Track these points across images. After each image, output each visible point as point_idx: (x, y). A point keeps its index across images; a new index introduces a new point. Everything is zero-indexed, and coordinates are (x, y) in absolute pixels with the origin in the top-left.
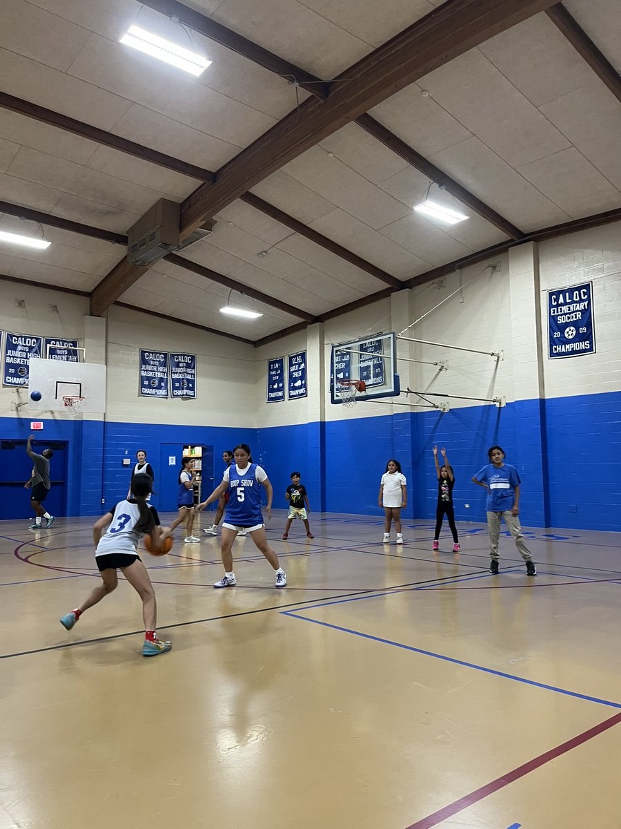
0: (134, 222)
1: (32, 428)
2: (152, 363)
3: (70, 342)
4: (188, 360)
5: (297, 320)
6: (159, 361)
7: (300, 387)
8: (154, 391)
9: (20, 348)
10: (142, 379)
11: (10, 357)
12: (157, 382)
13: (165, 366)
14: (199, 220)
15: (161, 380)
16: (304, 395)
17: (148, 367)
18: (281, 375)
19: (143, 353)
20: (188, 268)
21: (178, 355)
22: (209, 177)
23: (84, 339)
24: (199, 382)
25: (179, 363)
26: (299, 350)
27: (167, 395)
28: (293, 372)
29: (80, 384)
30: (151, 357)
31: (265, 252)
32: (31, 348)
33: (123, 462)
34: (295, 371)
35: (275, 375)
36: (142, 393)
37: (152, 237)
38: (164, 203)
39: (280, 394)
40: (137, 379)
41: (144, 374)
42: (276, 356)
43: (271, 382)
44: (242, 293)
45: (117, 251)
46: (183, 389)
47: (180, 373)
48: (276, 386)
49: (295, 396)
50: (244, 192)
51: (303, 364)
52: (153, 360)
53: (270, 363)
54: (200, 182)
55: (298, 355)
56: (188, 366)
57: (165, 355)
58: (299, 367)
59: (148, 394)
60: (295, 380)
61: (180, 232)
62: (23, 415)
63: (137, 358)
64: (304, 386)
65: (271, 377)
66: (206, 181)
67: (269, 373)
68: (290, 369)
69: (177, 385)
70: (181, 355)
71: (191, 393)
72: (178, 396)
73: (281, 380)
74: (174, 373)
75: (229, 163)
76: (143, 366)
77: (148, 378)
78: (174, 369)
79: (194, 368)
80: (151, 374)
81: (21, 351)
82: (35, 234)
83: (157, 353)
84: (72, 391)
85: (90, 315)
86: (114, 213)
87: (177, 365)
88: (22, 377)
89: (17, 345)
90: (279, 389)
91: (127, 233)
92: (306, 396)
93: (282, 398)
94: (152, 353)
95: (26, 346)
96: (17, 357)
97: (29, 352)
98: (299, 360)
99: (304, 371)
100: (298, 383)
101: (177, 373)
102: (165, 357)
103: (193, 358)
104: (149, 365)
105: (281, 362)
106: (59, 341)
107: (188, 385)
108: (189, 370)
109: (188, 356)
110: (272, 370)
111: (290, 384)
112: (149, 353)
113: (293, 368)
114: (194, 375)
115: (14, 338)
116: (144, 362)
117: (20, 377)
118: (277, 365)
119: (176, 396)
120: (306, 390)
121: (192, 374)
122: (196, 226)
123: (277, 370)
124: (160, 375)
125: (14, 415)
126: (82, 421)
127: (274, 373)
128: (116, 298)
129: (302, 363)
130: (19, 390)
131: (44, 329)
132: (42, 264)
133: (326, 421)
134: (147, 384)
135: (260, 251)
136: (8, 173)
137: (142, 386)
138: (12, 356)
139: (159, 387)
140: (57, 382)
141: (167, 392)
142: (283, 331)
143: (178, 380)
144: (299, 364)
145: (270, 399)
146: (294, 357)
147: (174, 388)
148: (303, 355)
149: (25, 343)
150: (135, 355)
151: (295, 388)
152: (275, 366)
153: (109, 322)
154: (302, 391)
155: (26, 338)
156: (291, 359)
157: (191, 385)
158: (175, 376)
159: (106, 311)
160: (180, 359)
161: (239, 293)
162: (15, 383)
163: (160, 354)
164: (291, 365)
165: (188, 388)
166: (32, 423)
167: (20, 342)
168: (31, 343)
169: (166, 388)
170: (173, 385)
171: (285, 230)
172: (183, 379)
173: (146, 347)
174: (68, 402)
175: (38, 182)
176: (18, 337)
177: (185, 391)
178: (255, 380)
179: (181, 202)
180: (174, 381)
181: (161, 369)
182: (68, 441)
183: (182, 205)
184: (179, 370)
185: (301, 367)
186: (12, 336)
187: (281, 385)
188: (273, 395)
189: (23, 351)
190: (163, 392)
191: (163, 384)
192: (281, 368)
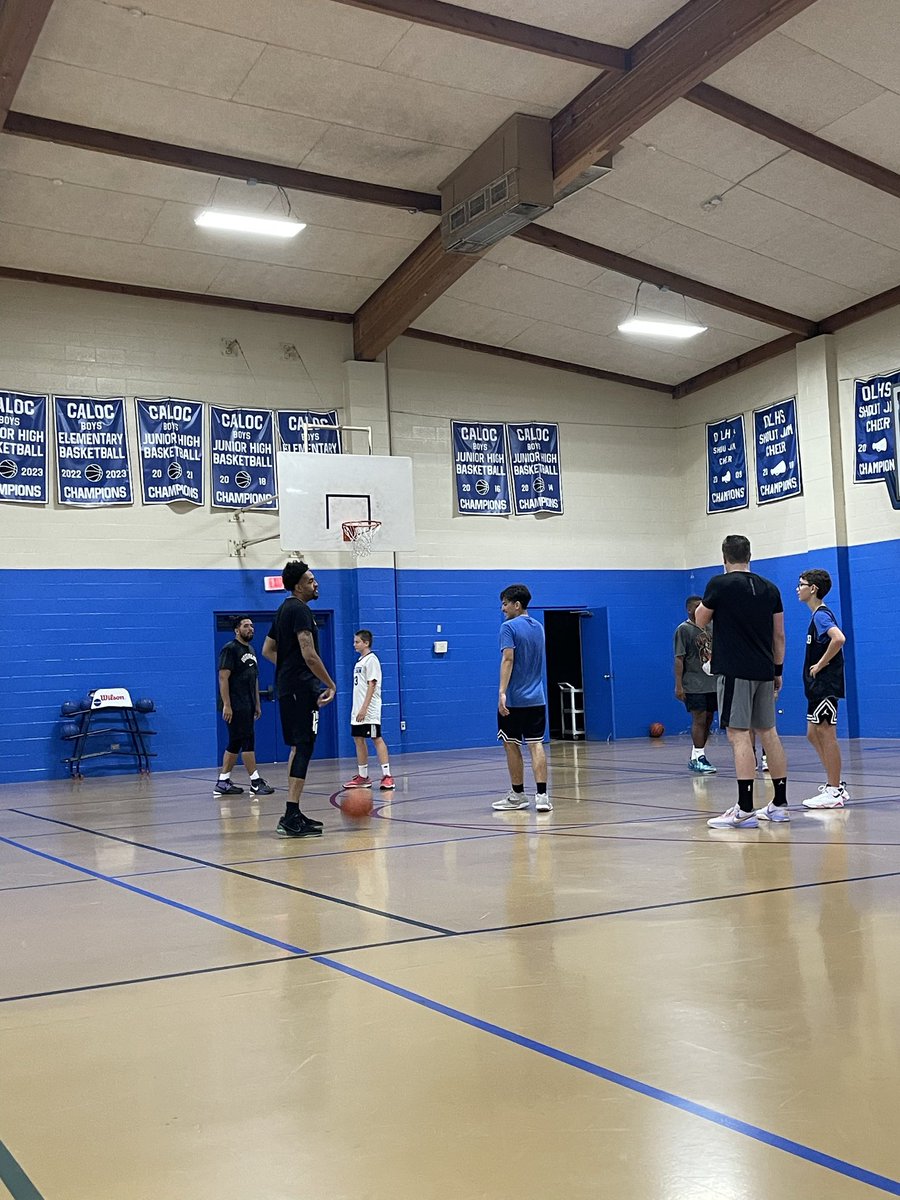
0: (454, 165)
1: (267, 588)
2: (475, 446)
3: (323, 417)
4: (543, 435)
5: (772, 332)
6: (489, 442)
7: (783, 477)
8: (481, 504)
9: (235, 434)
10: (459, 480)
11: (220, 453)
12: (487, 485)
13: (499, 452)
14: (595, 149)
15: (494, 480)
16: (797, 491)
17: (469, 456)
18: (739, 455)
19: (457, 427)
20: (555, 246)
21: (523, 428)
22: (616, 60)
23: (348, 407)
24: (567, 479)
25: (526, 442)
26: (780, 397)
27: (508, 510)
28: (766, 445)
29: (368, 497)
30: (473, 435)
31: (719, 198)
32: (254, 432)
33: (434, 647)
34: (771, 443)
35: (723, 455)
36: (461, 510)
37: (499, 193)
38: (522, 121)
39: (738, 493)
40: (449, 481)
41: (462, 470)
42: (723, 412)
43: (715, 470)
44: (661, 287)
45: (414, 226)
46: (537, 496)
47: (529, 464)
48: (727, 478)
49: (772, 496)
50: (697, 82)
51: (789, 427)
52: (477, 442)
53: (712, 430)
54: (594, 72)
55: (777, 408)
56: (545, 448)
57: (499, 428)
58: (781, 432)
59: (473, 510)
60: (772, 462)
61: (554, 179)
62: (251, 565)
63: (447, 440)
64: (795, 473)
65: (714, 459)
66: (608, 68)
67: (711, 452)
68: (758, 440)
69: (525, 488)
70: (529, 427)
71: (552, 503)
72: (527, 510)
73: (739, 463)
74: (518, 464)
75: (662, 26)
76: (460, 454)
77: (471, 479)
78: (517, 456)
79: (555, 451)
80: (474, 470)
81: (236, 440)
82: (268, 208)
83: (483, 427)
84: (354, 512)
85: (356, 359)
86: (418, 153)
87: (523, 448)
88: (243, 491)
89: (230, 430)
90: (733, 485)
91: (439, 188)
92: (801, 494)
93: (742, 502)
94: (475, 426)
95: (245, 430)
96: (232, 453)
97: (252, 441)
98: (779, 416)
99: (792, 442)
100: (780, 468)
101: (523, 464)
102: (500, 434)
103: (552, 431)
104: (470, 451)
105: (736, 425)
106: (303, 415)
107: (547, 488)
108: (545, 457)
109: (543, 427)
110: (717, 445)
111: (759, 472)
112: (469, 426)
113: (767, 437)
114: (557, 465)
115: (224, 415)
116: (460, 446)
117: (240, 491)
118: (728, 434)
119: (524, 510)
120: (799, 480)
121: (551, 464)
122: (586, 163)
123: (727, 443)
124: (491, 471)
125: (233, 564)
126: (355, 570)
127: (721, 449)
128: (411, 322)
129: (785, 425)
130: (241, 515)
131: (275, 394)
132: (271, 265)
133: (849, 545)
134: (470, 491)
135: (707, 197)
136: (234, 99)
137: (461, 494)
138: (222, 452)
139: (492, 496)
140: (327, 496)
141: (508, 504)
142: (738, 359)
143: (526, 479)
144: (781, 427)
145: (715, 507)
146: (767, 413)
147: (520, 495)
148: (789, 408)
149: (243, 423)
150: (442, 433)
151: (772, 480)
152: (725, 434)
153: (391, 370)
154: (788, 484)
155: (244, 414)
156: (759, 417)
157: (551, 488)
158: (520, 471)
159: (384, 352)
160: (529, 435)
161: (657, 288)
162: (231, 504)
163: (489, 427)
164: (760, 429)
165: (547, 494)
166: (266, 579)
167: (235, 423)
168: (254, 422)
169: (506, 497)
170: (518, 489)
171: (765, 147)
172: (536, 476)
173: (461, 416)
174: (349, 533)
175: (286, 110)
176: (230, 413)
177: (542, 500)
178: (680, 468)
179: (552, 114)
180: (520, 480)
181: (493, 457)
182: (332, 611)
183: (556, 121)
184: (526, 458)
185: (785, 434)
186: (220, 412)
187: (739, 474)
188: (721, 498)
189: (241, 440)
190: (499, 504)
191: (498, 489)
192: (738, 439)
